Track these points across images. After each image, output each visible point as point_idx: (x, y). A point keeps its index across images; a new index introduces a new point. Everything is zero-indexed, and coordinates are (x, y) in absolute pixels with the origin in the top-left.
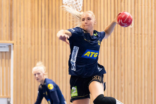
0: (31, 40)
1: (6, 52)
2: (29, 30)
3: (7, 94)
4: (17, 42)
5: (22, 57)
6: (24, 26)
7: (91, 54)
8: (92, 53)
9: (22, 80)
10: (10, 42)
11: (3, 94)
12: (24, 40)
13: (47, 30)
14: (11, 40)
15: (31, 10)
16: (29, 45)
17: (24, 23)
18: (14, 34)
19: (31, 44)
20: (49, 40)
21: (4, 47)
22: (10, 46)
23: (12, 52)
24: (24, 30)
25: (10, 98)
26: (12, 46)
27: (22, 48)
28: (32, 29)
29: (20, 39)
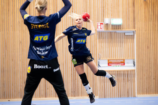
0: (145, 29)
1: (132, 35)
2: (144, 23)
3: (133, 57)
4: (137, 30)
5: (140, 37)
6: (141, 21)
7: (80, 41)
8: (82, 40)
9: (141, 49)
10: (134, 30)
11: (131, 57)
12: (141, 29)
13: (153, 23)
14: (134, 29)
15: (145, 13)
16: (144, 31)
17: (141, 20)
18: (136, 26)
19: (145, 31)
20: (154, 28)
21: (131, 32)
22: (134, 32)
23: (135, 35)
24: (141, 23)
25: (135, 59)
26: (135, 32)
27: (140, 33)
28: (145, 23)
29: (139, 28)
